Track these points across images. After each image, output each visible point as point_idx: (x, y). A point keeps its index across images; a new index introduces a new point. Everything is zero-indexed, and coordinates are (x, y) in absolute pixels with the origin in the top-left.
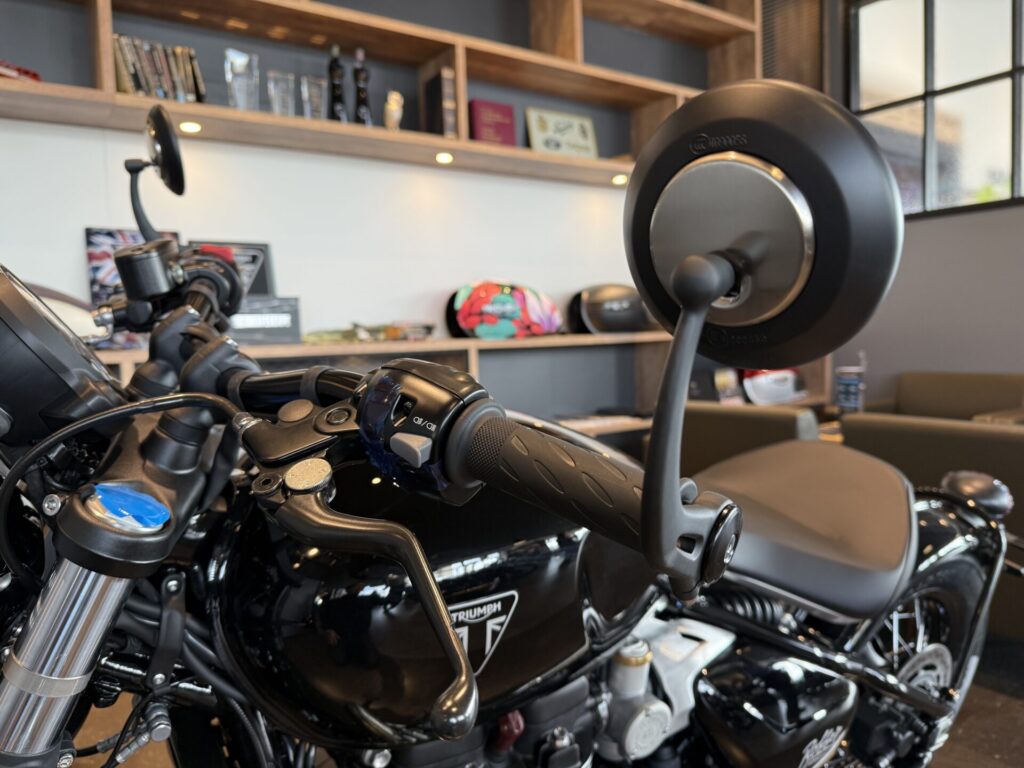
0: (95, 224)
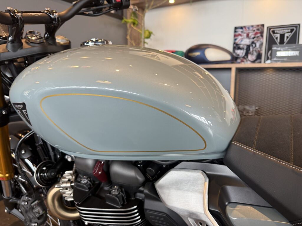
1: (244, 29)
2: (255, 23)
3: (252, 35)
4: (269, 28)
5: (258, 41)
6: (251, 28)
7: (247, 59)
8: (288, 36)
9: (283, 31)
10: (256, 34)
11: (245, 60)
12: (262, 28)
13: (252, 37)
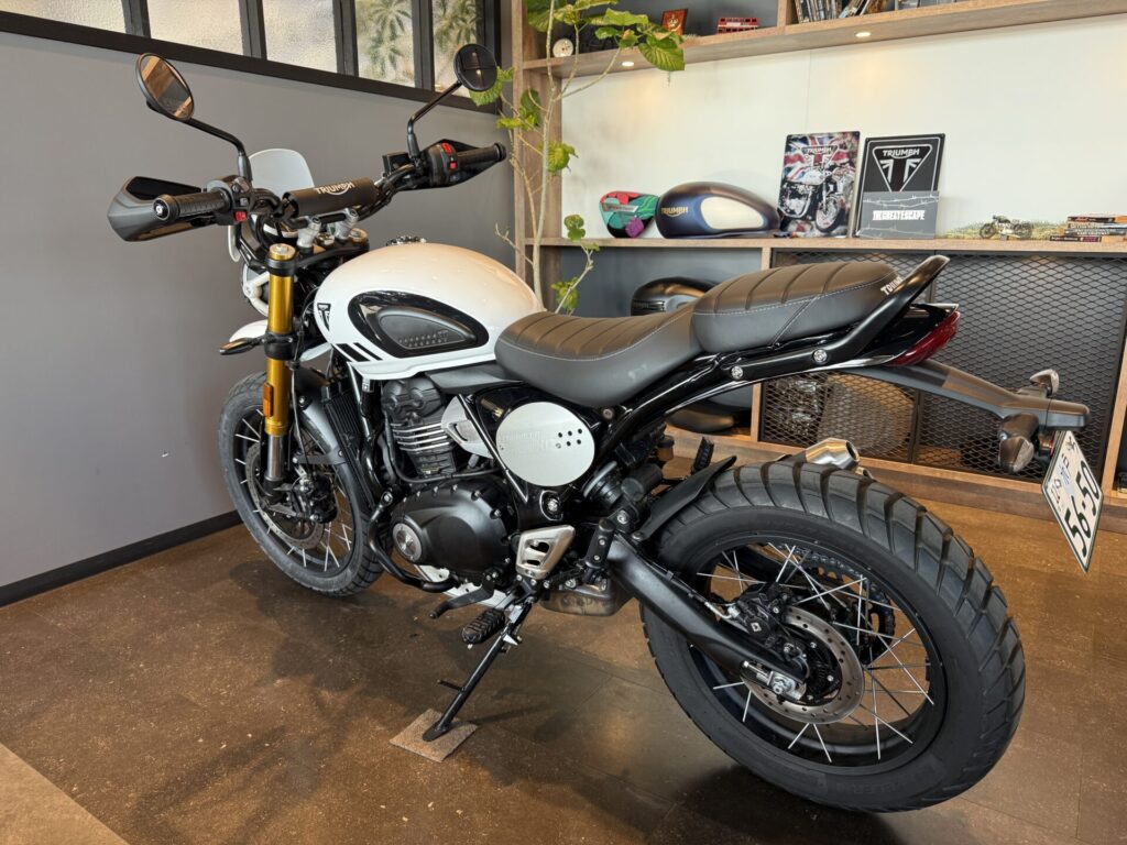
0: (795, 132)
1: (810, 141)
2: (836, 129)
3: (827, 160)
4: (871, 143)
5: (841, 176)
6: (827, 142)
7: (813, 223)
8: (914, 166)
9: (903, 152)
10: (838, 156)
11: (807, 227)
12: (854, 141)
13: (827, 166)
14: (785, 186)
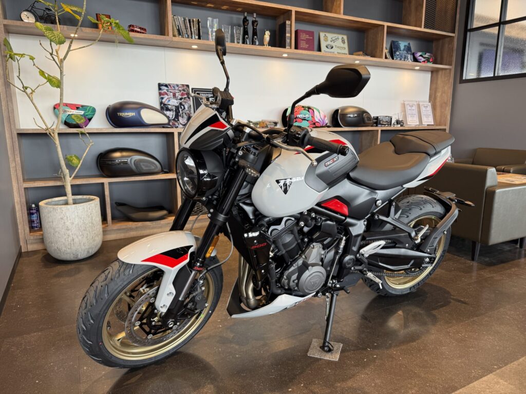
0: (162, 82)
1: (169, 87)
2: (180, 83)
4: (194, 90)
5: (185, 102)
6: (177, 88)
7: (178, 122)
9: (207, 95)
10: (182, 94)
11: (176, 124)
12: (187, 88)
13: (179, 98)
14: (162, 105)
